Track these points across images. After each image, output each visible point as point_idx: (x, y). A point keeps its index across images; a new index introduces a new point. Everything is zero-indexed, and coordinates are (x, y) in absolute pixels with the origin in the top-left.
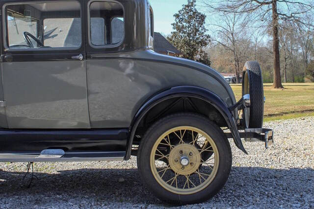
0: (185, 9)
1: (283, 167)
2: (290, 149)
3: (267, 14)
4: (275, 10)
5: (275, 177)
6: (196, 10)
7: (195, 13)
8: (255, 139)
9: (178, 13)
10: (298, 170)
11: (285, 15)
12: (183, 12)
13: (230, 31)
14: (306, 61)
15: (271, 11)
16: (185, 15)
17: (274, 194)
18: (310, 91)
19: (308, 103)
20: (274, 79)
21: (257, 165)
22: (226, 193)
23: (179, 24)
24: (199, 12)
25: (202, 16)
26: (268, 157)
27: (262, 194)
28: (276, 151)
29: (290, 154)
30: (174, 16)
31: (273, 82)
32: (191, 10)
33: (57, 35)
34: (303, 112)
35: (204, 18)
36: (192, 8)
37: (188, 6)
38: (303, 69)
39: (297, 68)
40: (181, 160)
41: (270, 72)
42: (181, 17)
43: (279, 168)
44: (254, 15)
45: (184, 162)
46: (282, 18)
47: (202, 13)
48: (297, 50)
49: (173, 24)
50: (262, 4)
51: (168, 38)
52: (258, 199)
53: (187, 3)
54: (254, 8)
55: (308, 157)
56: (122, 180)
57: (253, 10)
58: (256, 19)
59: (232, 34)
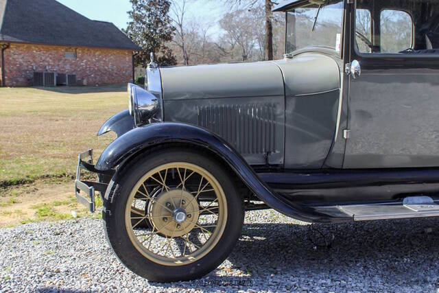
13: (178, 21)
23: (136, 12)
25: (166, 2)
42: (139, 3)
49: (129, 13)
51: (122, 29)
59: (180, 25)
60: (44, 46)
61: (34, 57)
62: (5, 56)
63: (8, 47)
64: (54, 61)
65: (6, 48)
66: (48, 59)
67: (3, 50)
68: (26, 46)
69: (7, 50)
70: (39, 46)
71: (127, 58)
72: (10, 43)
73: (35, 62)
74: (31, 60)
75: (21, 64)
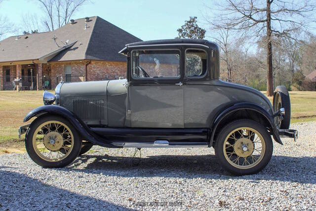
0: (187, 24)
1: (297, 156)
2: (299, 145)
3: (262, 31)
4: (269, 27)
5: (295, 162)
6: (197, 25)
7: (196, 28)
8: (285, 136)
9: (181, 28)
10: (309, 158)
11: (278, 32)
12: (185, 27)
13: (223, 42)
14: (293, 71)
15: (266, 28)
16: (188, 30)
17: (297, 170)
18: (300, 99)
19: (300, 111)
20: (267, 88)
21: (280, 155)
22: (266, 170)
23: (182, 38)
24: (199, 27)
25: (202, 30)
26: (285, 150)
27: (289, 171)
28: (289, 146)
29: (300, 148)
30: (178, 30)
31: (266, 90)
32: (192, 26)
33: (77, 48)
34: (298, 118)
35: (204, 33)
36: (194, 23)
37: (190, 22)
38: (290, 78)
39: (284, 76)
40: (243, 148)
41: (259, 81)
42: (184, 32)
43: (295, 156)
44: (251, 32)
45: (245, 149)
46: (276, 35)
47: (203, 28)
48: (284, 60)
49: (177, 38)
50: (258, 22)
52: (288, 173)
53: (189, 20)
54: (250, 25)
55: (313, 150)
56: (196, 162)
57: (250, 27)
58: (253, 35)
59: (225, 45)
60: (115, 62)
61: (107, 69)
62: (88, 69)
63: (90, 63)
64: (121, 72)
65: (88, 64)
66: (117, 71)
67: (87, 65)
68: (102, 62)
69: (89, 65)
70: (111, 63)
71: (173, 70)
72: (91, 60)
73: (107, 73)
74: (105, 72)
75: (98, 74)
